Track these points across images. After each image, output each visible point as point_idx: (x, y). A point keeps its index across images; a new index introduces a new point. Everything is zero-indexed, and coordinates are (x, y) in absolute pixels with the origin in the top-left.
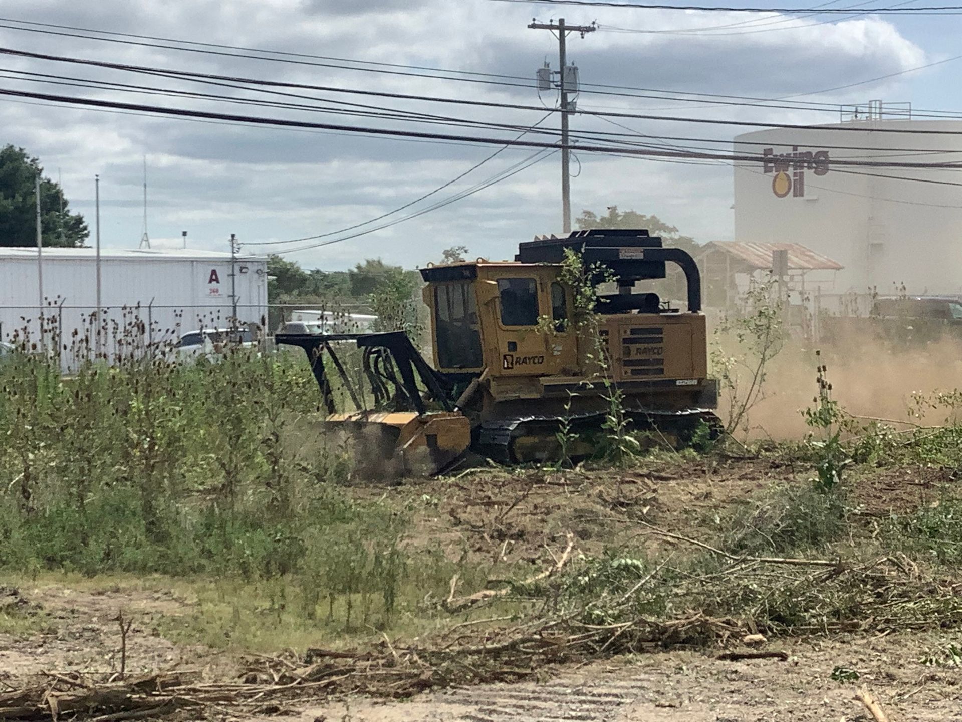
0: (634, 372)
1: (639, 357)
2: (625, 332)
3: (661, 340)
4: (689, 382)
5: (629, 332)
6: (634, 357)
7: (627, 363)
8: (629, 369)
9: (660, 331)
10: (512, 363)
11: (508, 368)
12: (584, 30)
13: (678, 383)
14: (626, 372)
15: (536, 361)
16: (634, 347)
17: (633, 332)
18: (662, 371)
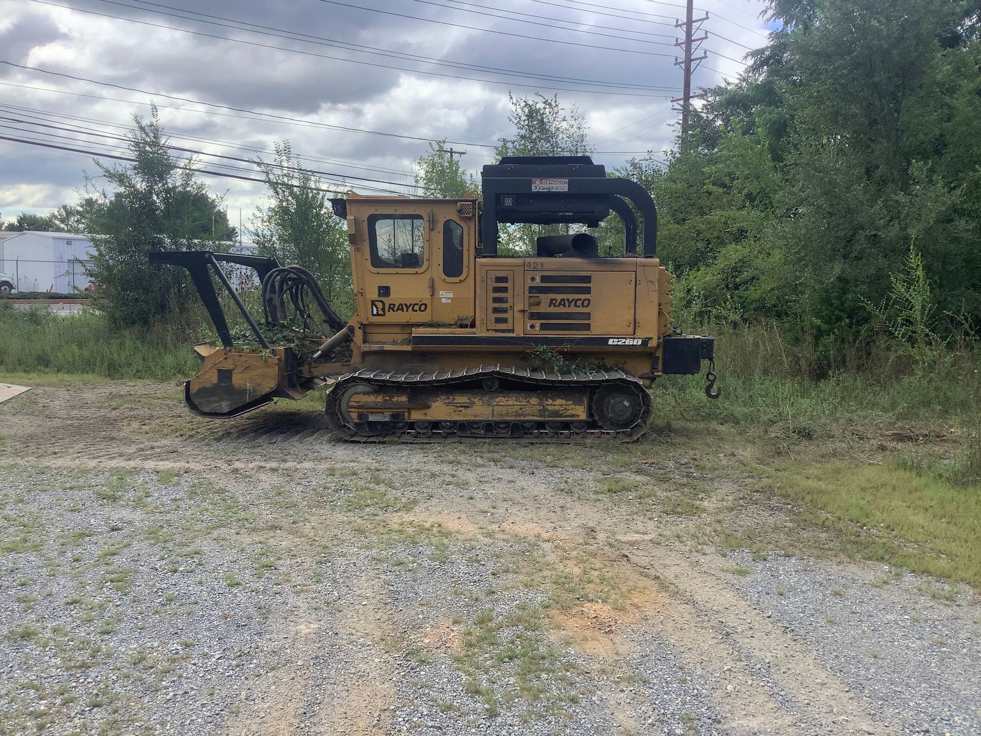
0: (543, 327)
1: (553, 310)
2: (533, 279)
3: (588, 290)
4: (629, 342)
5: (538, 279)
6: (544, 308)
7: (533, 316)
8: (537, 324)
9: (587, 279)
10: (383, 310)
11: (378, 315)
12: (461, 153)
13: (610, 342)
14: (532, 327)
15: (416, 308)
16: (545, 298)
17: (544, 280)
18: (587, 327)
